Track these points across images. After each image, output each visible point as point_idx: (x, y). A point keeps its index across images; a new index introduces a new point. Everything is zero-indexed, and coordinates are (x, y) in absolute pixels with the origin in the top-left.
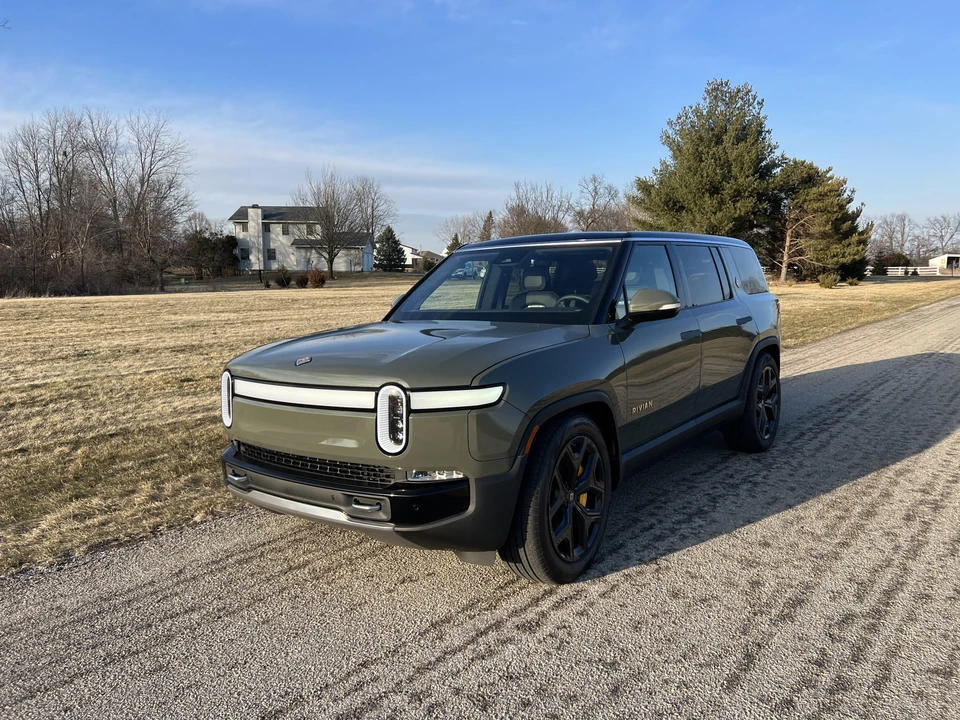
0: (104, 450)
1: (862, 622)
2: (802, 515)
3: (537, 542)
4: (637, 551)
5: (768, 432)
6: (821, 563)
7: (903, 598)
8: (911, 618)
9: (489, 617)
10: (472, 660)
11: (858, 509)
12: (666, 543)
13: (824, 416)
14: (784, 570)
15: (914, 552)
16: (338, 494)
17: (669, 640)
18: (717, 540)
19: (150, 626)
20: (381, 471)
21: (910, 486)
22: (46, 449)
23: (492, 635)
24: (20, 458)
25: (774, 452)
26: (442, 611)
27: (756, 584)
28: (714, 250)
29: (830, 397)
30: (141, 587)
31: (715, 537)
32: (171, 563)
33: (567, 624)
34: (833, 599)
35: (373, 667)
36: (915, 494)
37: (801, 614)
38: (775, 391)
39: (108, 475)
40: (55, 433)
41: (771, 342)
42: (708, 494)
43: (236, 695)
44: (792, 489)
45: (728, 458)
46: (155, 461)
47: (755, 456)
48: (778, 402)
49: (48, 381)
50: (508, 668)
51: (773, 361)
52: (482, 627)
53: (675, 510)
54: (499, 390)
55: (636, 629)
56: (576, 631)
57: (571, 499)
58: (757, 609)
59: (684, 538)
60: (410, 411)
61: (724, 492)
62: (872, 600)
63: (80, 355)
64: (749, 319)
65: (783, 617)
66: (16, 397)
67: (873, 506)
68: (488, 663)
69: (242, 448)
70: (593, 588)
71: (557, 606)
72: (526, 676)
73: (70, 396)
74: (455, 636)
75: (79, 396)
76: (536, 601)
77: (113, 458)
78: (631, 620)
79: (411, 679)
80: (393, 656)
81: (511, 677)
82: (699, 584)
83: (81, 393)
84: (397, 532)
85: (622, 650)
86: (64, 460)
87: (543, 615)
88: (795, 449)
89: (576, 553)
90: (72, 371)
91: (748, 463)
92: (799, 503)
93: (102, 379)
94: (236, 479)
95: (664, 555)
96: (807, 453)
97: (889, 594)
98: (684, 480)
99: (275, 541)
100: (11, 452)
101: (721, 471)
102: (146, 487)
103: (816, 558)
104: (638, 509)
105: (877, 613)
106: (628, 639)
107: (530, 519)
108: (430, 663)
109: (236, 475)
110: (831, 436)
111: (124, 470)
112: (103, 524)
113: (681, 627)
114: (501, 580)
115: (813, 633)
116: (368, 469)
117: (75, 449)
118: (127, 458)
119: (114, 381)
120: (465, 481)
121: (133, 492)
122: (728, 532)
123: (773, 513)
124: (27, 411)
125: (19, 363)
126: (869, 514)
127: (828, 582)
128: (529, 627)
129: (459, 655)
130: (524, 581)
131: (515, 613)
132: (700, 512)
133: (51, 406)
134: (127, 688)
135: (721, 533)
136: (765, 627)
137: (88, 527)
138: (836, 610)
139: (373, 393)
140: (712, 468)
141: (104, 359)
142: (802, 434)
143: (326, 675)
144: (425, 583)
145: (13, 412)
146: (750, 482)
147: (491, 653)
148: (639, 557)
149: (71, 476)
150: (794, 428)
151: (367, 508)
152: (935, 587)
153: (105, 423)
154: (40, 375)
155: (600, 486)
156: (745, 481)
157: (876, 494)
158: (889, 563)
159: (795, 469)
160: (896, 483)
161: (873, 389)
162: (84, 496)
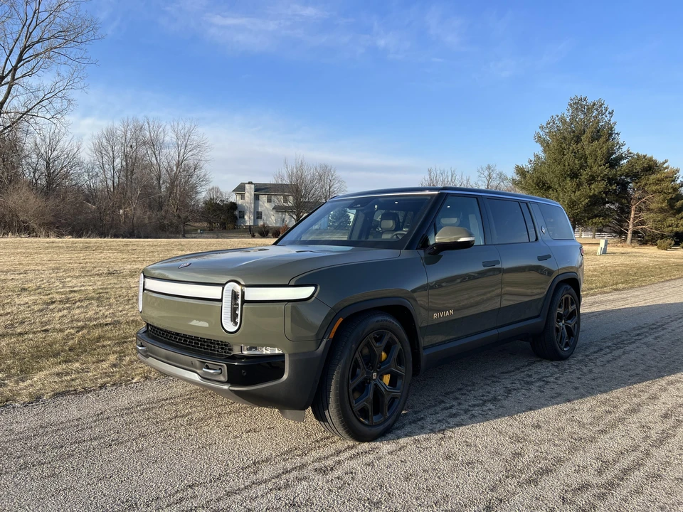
0: (97, 332)
1: (595, 491)
2: (577, 407)
3: (337, 407)
4: (432, 423)
5: (567, 345)
6: (578, 444)
7: (637, 476)
8: (639, 491)
9: (298, 461)
10: (271, 490)
11: (626, 407)
12: (458, 419)
13: (624, 338)
14: (544, 447)
15: (660, 442)
16: (196, 361)
17: (429, 490)
18: (498, 421)
19: (62, 447)
20: (226, 345)
21: (675, 392)
22: (61, 331)
23: (294, 473)
24: (41, 335)
25: (572, 361)
26: (265, 454)
27: (517, 455)
28: (524, 206)
29: (635, 325)
30: (70, 422)
31: (499, 418)
32: (99, 407)
33: (354, 471)
34: (577, 471)
35: (196, 488)
36: (678, 399)
37: (546, 481)
38: (575, 314)
39: (92, 349)
40: (72, 321)
41: (571, 276)
42: (506, 388)
43: (92, 499)
44: (576, 388)
45: (534, 363)
46: (126, 342)
47: (555, 363)
48: (578, 322)
49: (83, 288)
50: (294, 498)
51: (572, 291)
52: (289, 467)
53: (475, 397)
54: (312, 289)
55: (407, 479)
56: (359, 476)
57: (374, 378)
58: (510, 473)
59: (473, 416)
60: (244, 302)
61: (519, 387)
62: (609, 475)
63: (110, 273)
64: (549, 256)
65: (529, 482)
66: (58, 297)
67: (639, 405)
68: (281, 493)
69: (150, 328)
70: (385, 447)
71: (352, 458)
72: (306, 505)
73: (93, 298)
74: (266, 472)
75: (98, 299)
76: (338, 452)
77: (99, 338)
78: (405, 472)
79: (219, 500)
80: (215, 482)
81: (294, 505)
82: (471, 451)
83: (100, 298)
84: (231, 390)
85: (389, 494)
86: (67, 338)
87: (339, 463)
88: (590, 360)
89: (376, 419)
90: (100, 283)
91: (548, 367)
92: (577, 399)
93: (117, 288)
94: (140, 348)
95: (452, 428)
96: (599, 364)
97: (626, 472)
98: (493, 376)
99: (175, 398)
100: (37, 331)
101: (524, 372)
102: (112, 358)
103: (576, 439)
104: (447, 394)
105: (611, 485)
106: (396, 485)
107: (333, 388)
108: (239, 489)
109: (142, 346)
110: (624, 353)
111: (104, 346)
112: (73, 380)
113: (443, 481)
114: (319, 436)
115: (550, 495)
116: (218, 344)
117: (78, 332)
118: (109, 339)
119: (124, 291)
120: (282, 356)
121: (102, 361)
122: (511, 415)
123: (553, 404)
124: (61, 306)
125: (68, 277)
126: (633, 411)
127: (578, 459)
128: (324, 471)
129: (263, 486)
130: (336, 438)
131: (319, 460)
132: (495, 399)
133: (77, 304)
134: (25, 486)
135: (504, 416)
136: (512, 488)
137: (62, 382)
138: (576, 480)
139: (221, 288)
140: (518, 369)
141: (123, 277)
142: (601, 350)
143: (161, 491)
144: (264, 434)
145: (51, 307)
146: (544, 381)
147: (287, 486)
148: (431, 428)
149: (67, 348)
150: (596, 345)
151: (212, 371)
152: (668, 470)
153: (106, 316)
154: (79, 284)
155: (401, 370)
156: (539, 380)
157: (645, 396)
158: (635, 449)
159: (585, 374)
160: (665, 390)
161: (672, 321)
162: (70, 361)
